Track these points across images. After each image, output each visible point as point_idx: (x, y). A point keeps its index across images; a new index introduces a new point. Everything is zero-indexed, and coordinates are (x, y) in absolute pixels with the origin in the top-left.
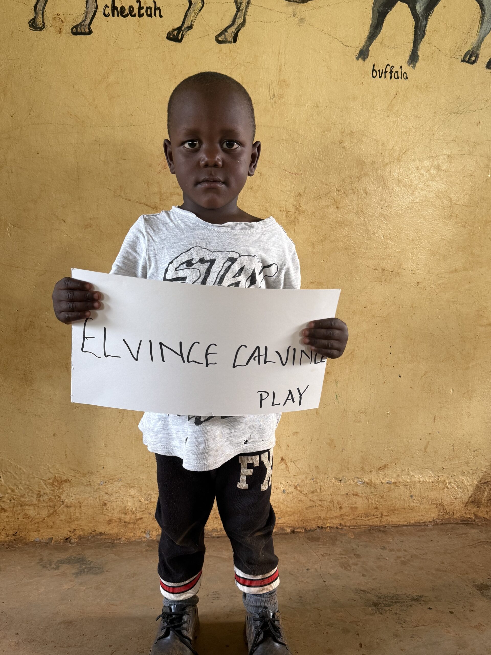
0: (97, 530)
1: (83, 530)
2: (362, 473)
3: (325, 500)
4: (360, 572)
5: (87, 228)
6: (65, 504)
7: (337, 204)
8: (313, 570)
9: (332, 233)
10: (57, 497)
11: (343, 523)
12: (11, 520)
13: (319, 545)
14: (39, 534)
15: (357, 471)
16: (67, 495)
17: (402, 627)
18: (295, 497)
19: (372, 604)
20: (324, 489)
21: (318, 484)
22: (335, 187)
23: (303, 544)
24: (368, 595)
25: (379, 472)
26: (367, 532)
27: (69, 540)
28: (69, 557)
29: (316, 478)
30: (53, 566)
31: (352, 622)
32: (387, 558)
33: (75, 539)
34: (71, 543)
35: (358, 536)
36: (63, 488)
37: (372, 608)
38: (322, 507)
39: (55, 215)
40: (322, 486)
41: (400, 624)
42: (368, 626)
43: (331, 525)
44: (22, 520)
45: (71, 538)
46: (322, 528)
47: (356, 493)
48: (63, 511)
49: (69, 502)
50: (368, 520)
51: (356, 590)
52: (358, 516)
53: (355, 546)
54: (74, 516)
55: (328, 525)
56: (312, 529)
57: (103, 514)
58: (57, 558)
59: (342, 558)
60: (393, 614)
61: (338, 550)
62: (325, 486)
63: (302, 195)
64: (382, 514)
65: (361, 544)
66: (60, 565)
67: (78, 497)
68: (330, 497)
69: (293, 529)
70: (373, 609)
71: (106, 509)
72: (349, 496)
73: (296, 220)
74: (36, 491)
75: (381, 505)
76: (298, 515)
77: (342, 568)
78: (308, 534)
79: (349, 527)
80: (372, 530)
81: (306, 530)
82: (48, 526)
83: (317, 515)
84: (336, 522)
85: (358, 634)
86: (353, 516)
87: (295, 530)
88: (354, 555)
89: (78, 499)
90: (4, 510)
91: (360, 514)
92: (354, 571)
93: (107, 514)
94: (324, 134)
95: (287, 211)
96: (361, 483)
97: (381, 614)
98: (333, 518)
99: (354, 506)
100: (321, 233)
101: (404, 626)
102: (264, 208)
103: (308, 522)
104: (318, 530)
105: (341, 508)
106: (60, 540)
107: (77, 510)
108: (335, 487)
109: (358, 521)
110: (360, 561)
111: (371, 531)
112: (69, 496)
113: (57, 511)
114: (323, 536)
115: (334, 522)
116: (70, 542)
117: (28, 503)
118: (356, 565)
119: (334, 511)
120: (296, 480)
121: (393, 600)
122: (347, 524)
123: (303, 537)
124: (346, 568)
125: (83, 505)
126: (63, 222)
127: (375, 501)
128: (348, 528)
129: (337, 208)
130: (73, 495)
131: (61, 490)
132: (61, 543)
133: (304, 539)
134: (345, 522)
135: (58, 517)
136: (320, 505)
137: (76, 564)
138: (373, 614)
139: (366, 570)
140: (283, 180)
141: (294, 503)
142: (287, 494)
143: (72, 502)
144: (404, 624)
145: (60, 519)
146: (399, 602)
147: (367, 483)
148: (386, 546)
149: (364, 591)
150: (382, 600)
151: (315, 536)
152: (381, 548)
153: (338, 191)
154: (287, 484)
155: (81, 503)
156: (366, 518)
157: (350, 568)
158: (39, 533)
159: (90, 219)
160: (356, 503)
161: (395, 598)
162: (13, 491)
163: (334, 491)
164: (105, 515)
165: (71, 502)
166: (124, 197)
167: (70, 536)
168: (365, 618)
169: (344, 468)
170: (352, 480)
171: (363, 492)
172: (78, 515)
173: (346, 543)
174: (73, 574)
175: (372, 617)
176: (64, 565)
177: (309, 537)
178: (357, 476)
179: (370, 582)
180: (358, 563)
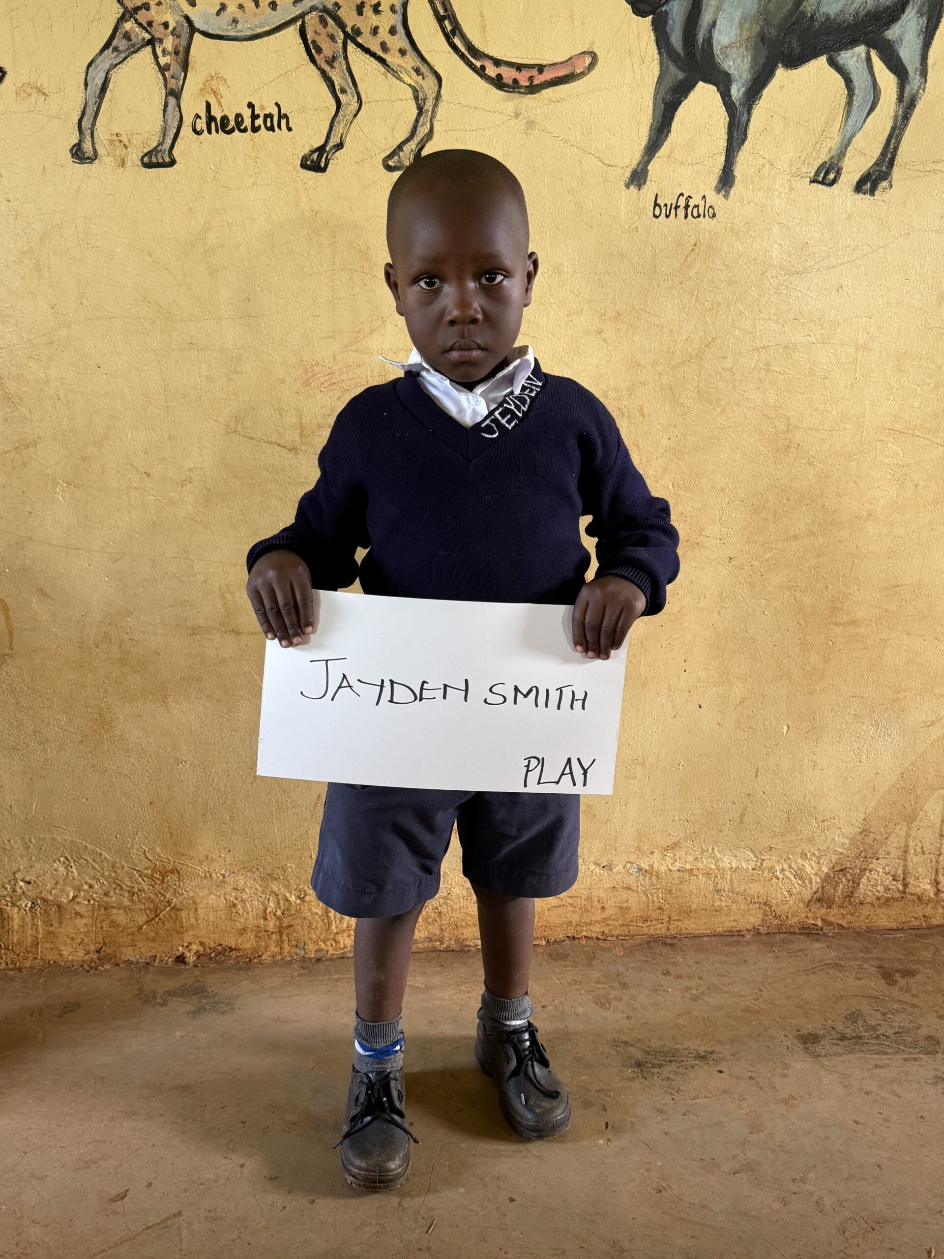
0: (223, 943)
1: (202, 944)
2: (638, 855)
3: (578, 897)
4: (623, 1013)
5: (186, 485)
6: (172, 905)
8: (551, 1008)
10: (160, 895)
11: (606, 931)
12: (91, 929)
13: (566, 966)
14: (134, 950)
15: (630, 852)
16: (176, 892)
17: (673, 1099)
19: (634, 1064)
23: (541, 965)
24: (631, 1049)
25: (665, 853)
26: (645, 945)
27: (181, 958)
28: (182, 986)
30: (158, 1000)
31: (599, 1091)
32: (670, 990)
33: (190, 957)
34: (184, 964)
35: (630, 952)
36: (168, 881)
37: (633, 1070)
38: (575, 907)
39: (133, 465)
41: (671, 1094)
42: (622, 1097)
43: (589, 935)
44: (108, 929)
45: (184, 955)
46: (574, 938)
47: (629, 886)
48: (169, 915)
49: (179, 903)
50: (647, 926)
51: (614, 1041)
52: (632, 921)
53: (622, 969)
54: (188, 924)
55: (584, 934)
56: (558, 940)
57: (231, 920)
58: (163, 987)
59: (599, 988)
60: (663, 1080)
61: (595, 975)
64: (670, 918)
65: (632, 965)
66: (169, 998)
67: (192, 894)
68: (586, 892)
71: (237, 912)
72: (617, 891)
74: (127, 886)
75: (668, 904)
77: (597, 1005)
78: (552, 948)
79: (617, 937)
80: (653, 941)
81: (548, 941)
82: (148, 938)
83: (565, 920)
84: (596, 930)
86: (624, 920)
88: (619, 983)
89: (192, 897)
90: (80, 915)
91: (634, 917)
92: (614, 1011)
93: (239, 920)
94: (570, 319)
96: (636, 870)
97: (645, 1078)
98: (591, 923)
99: (624, 905)
101: (675, 1098)
103: (550, 929)
104: (567, 942)
105: (603, 908)
106: (167, 959)
107: (191, 914)
108: (594, 877)
109: (631, 928)
110: (626, 994)
111: (651, 945)
112: (179, 894)
113: (161, 915)
114: (574, 951)
115: (593, 930)
116: (182, 962)
117: (115, 905)
118: (620, 1000)
119: (593, 913)
121: (667, 1057)
122: (613, 932)
123: (542, 952)
124: (602, 1006)
125: (200, 906)
126: (146, 476)
127: (658, 897)
128: (614, 938)
130: (183, 892)
131: (165, 886)
132: (170, 964)
133: (543, 956)
134: (611, 930)
135: (163, 924)
136: (571, 904)
137: (193, 998)
138: (632, 1079)
139: (634, 1009)
143: (184, 903)
144: (676, 1094)
145: (166, 927)
146: (676, 1061)
147: (646, 871)
148: (672, 969)
149: (626, 1043)
150: (650, 1057)
151: (561, 951)
152: (664, 974)
155: (196, 904)
156: (643, 923)
157: (609, 1005)
158: (135, 948)
159: (190, 470)
160: (628, 901)
161: (670, 1054)
162: (91, 886)
163: (592, 883)
164: (235, 921)
165: (181, 903)
166: (242, 434)
167: (183, 953)
168: (620, 1085)
169: (608, 847)
170: (621, 866)
171: (639, 884)
172: (193, 921)
173: (609, 963)
174: (188, 1013)
175: (631, 1084)
176: (174, 999)
177: (552, 954)
178: (630, 860)
179: (637, 1028)
180: (623, 996)
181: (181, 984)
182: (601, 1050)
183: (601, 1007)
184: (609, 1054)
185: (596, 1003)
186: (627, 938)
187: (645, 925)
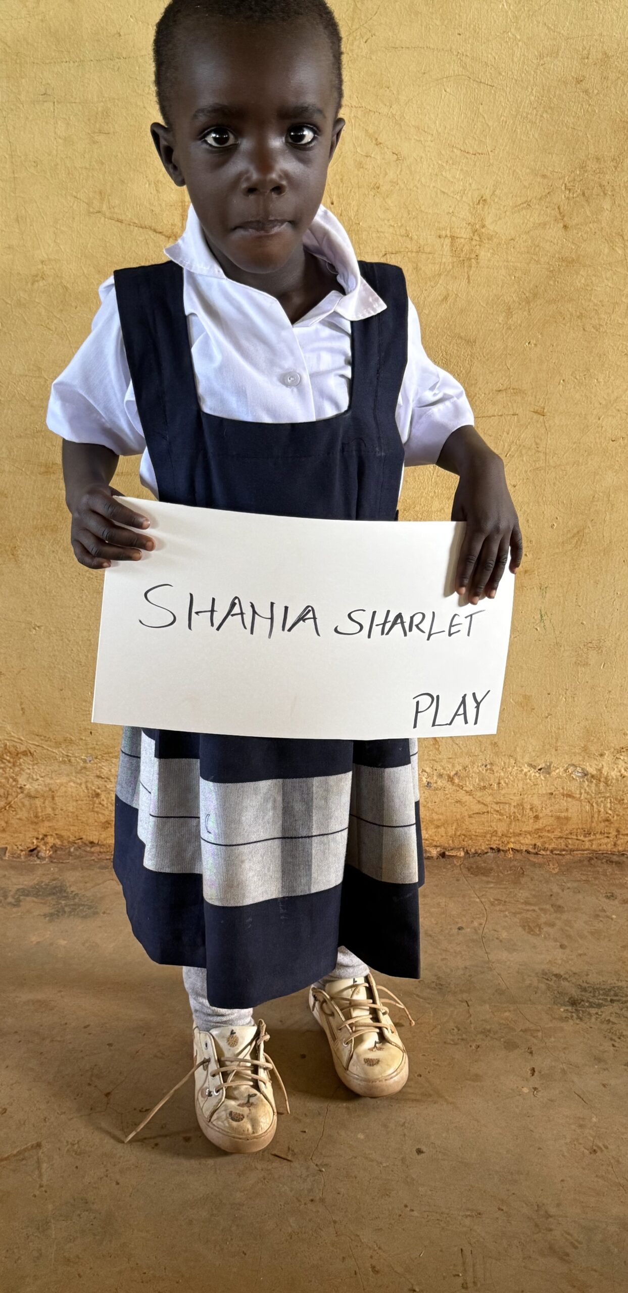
0: (84, 837)
1: (59, 837)
2: (583, 757)
3: (506, 803)
4: (556, 940)
5: (38, 281)
6: (26, 792)
7: (565, 219)
8: (469, 930)
9: (551, 282)
10: (11, 780)
11: (539, 844)
13: (488, 882)
15: (575, 754)
16: (29, 777)
17: (613, 1046)
18: (449, 796)
19: (568, 1001)
20: (507, 784)
21: (496, 774)
22: (561, 181)
23: (458, 880)
24: (564, 984)
25: (618, 756)
26: (586, 863)
27: (35, 852)
28: (37, 884)
29: (491, 764)
30: (10, 899)
31: (525, 1031)
32: (614, 916)
33: (46, 850)
34: (39, 858)
35: (567, 869)
36: (20, 764)
37: (566, 1008)
38: (501, 815)
40: (503, 778)
41: (611, 1039)
42: (553, 1039)
43: (517, 847)
45: (39, 849)
46: (499, 850)
47: (570, 793)
48: (23, 803)
49: (33, 790)
50: (590, 841)
51: (544, 973)
52: (571, 834)
53: (556, 889)
54: (43, 814)
55: (511, 846)
56: (479, 852)
57: (93, 811)
58: (16, 885)
59: (528, 910)
60: (602, 1022)
61: (523, 894)
62: (507, 778)
63: (489, 200)
64: (618, 831)
65: (569, 885)
66: (22, 897)
67: (48, 781)
68: (518, 798)
69: (443, 851)
70: (567, 1010)
71: (100, 803)
72: (555, 798)
73: (473, 256)
75: (618, 815)
76: (454, 828)
77: (525, 930)
78: (472, 860)
79: (552, 851)
80: (595, 858)
81: (467, 853)
83: (490, 829)
84: (526, 842)
85: (531, 1053)
86: (561, 832)
87: (447, 853)
88: (552, 905)
89: (49, 784)
91: (574, 829)
92: (545, 938)
93: (103, 812)
95: (453, 238)
96: (580, 775)
97: (581, 1019)
98: (520, 834)
99: (563, 815)
100: (526, 284)
101: (616, 1044)
102: (403, 231)
103: (471, 839)
104: (491, 854)
105: (536, 817)
106: (19, 852)
107: (47, 802)
108: (528, 780)
109: (570, 841)
110: (559, 919)
111: (593, 862)
112: (33, 779)
113: (12, 802)
114: (498, 866)
115: (522, 842)
116: (37, 856)
118: (552, 925)
119: (524, 822)
120: (453, 766)
121: (607, 996)
122: (547, 846)
123: (460, 865)
124: (531, 931)
125: (58, 794)
127: (605, 807)
128: (548, 853)
129: (565, 227)
130: (38, 777)
131: (17, 769)
132: (22, 857)
133: (461, 870)
134: (544, 843)
135: (14, 813)
136: (498, 811)
137: (50, 898)
138: (565, 1020)
139: (569, 937)
140: (447, 168)
141: (445, 806)
142: (434, 790)
143: (39, 790)
144: (618, 1040)
145: (18, 817)
146: (618, 1001)
147: (593, 776)
148: (617, 892)
149: (558, 976)
150: (588, 995)
151: (483, 865)
152: (607, 897)
153: (570, 190)
154: (435, 773)
155: (53, 792)
156: (585, 836)
157: (539, 931)
159: (42, 262)
160: (567, 810)
161: (612, 993)
163: (525, 787)
164: (97, 813)
165: (36, 790)
166: (107, 214)
167: (38, 846)
168: (550, 1025)
169: (547, 747)
170: (562, 770)
171: (583, 791)
172: (49, 810)
173: (541, 881)
174: (45, 916)
175: (563, 1025)
176: (28, 899)
177: (472, 867)
178: (573, 762)
179: (572, 960)
180: (557, 921)
181: (36, 882)
182: (527, 982)
183: (529, 933)
184: (537, 988)
185: (524, 927)
186: (564, 853)
187: (587, 839)
